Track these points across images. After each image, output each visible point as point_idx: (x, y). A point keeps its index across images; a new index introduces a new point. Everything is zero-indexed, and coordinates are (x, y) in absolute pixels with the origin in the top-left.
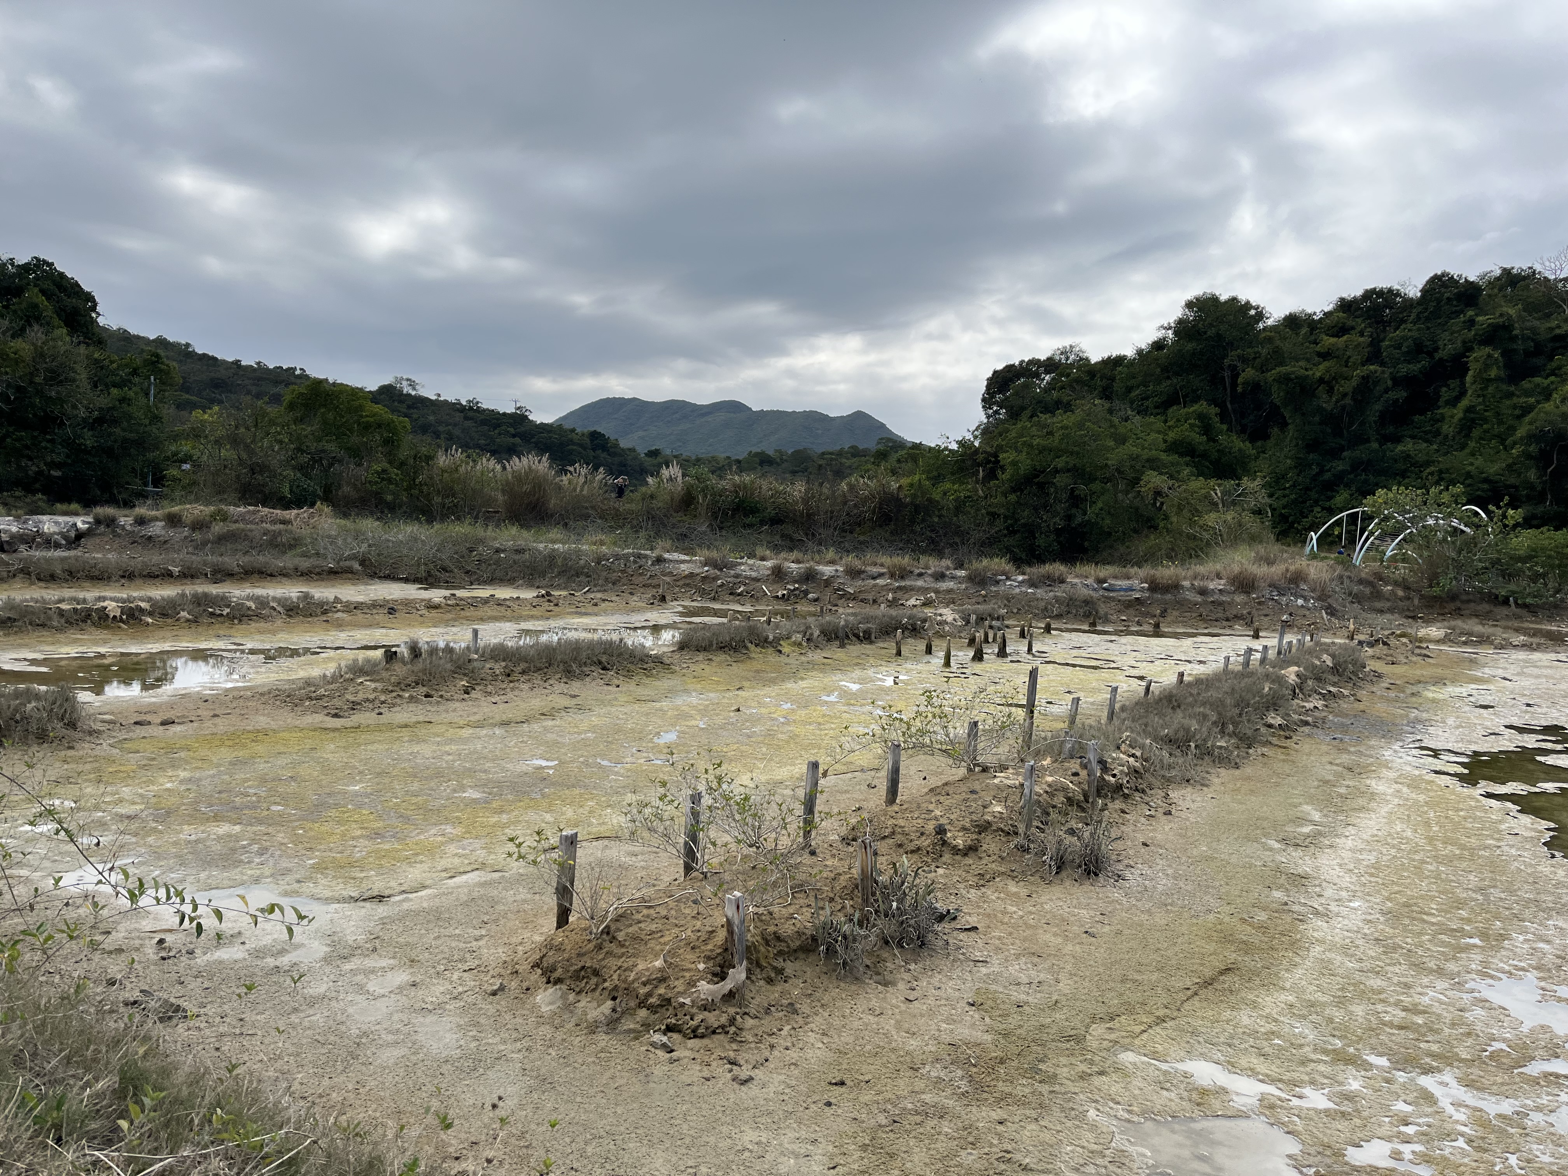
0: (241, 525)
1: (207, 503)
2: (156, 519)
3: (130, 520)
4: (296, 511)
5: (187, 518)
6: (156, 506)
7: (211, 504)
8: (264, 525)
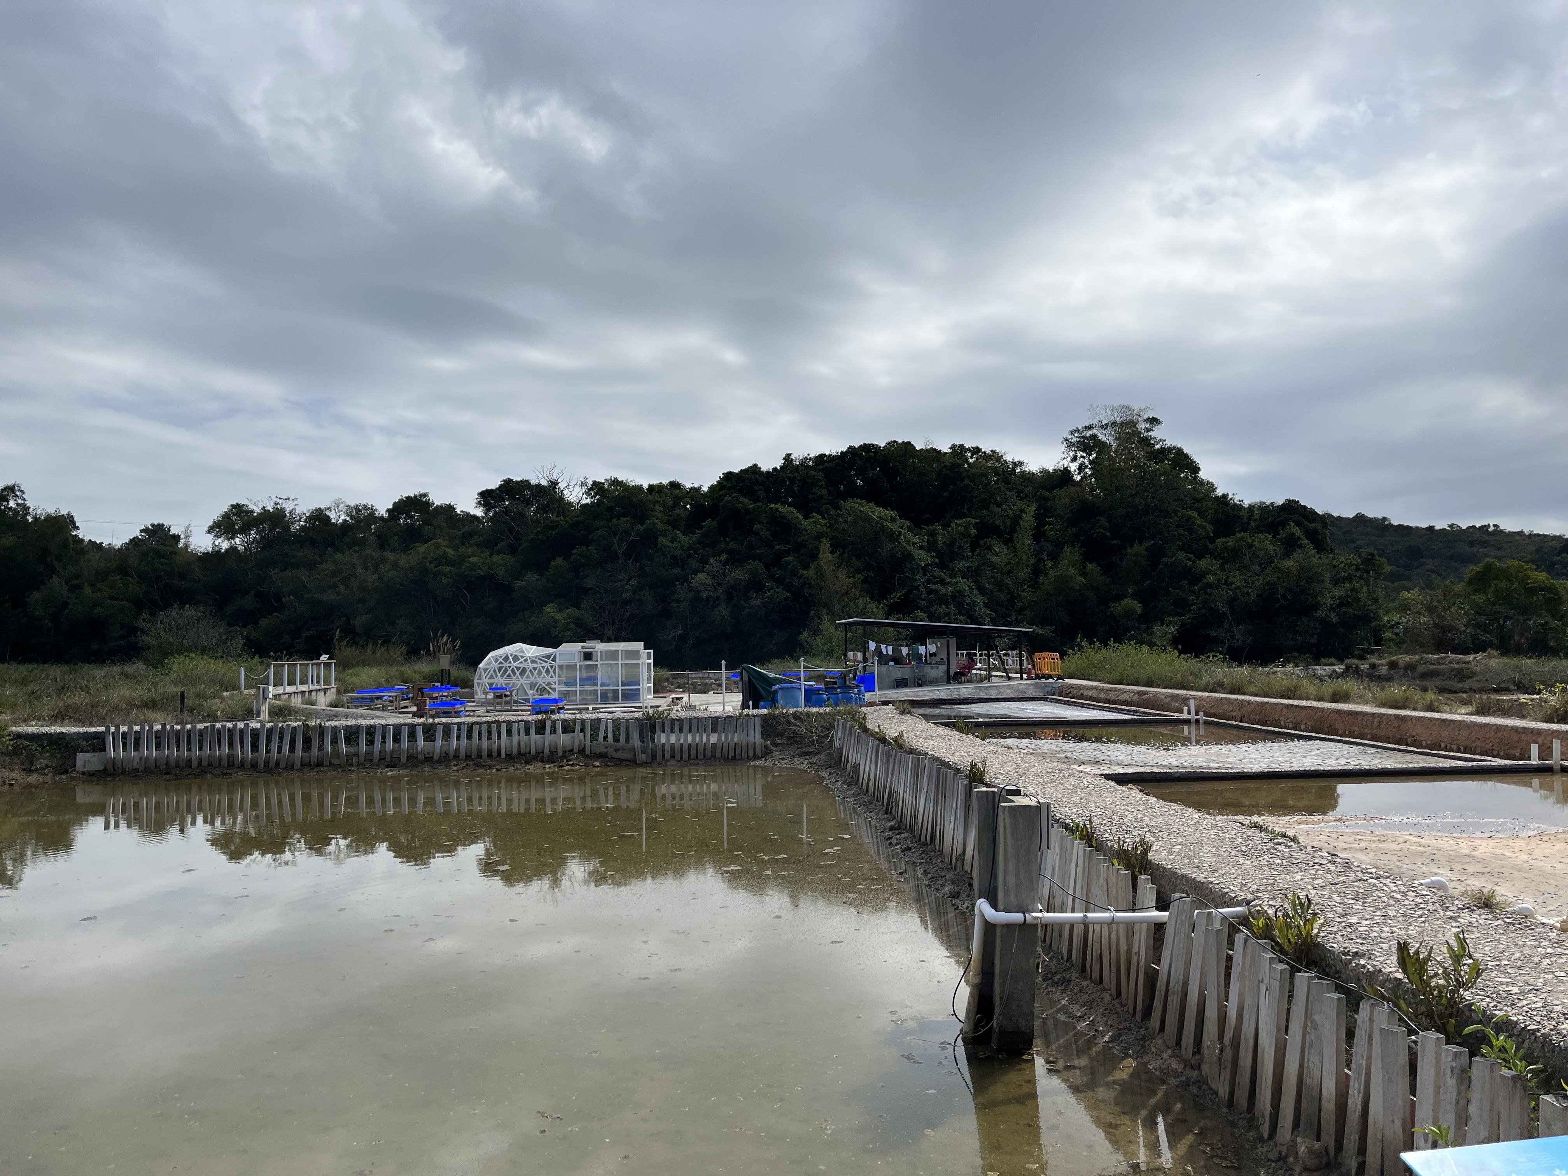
0: (1437, 667)
1: (1414, 654)
2: (1383, 665)
3: (1367, 666)
4: (1474, 656)
5: (1401, 663)
6: (1380, 658)
7: (1416, 654)
8: (1452, 665)
